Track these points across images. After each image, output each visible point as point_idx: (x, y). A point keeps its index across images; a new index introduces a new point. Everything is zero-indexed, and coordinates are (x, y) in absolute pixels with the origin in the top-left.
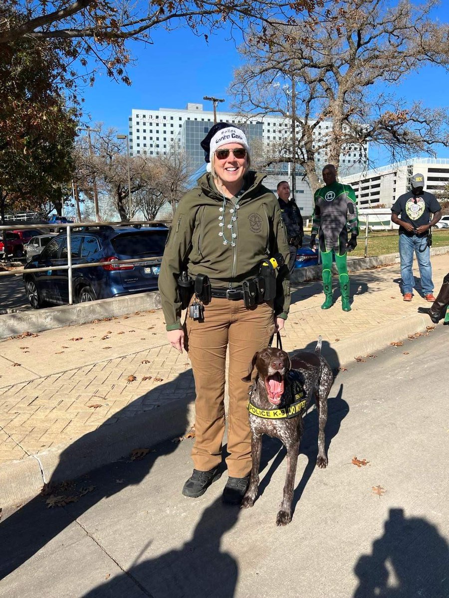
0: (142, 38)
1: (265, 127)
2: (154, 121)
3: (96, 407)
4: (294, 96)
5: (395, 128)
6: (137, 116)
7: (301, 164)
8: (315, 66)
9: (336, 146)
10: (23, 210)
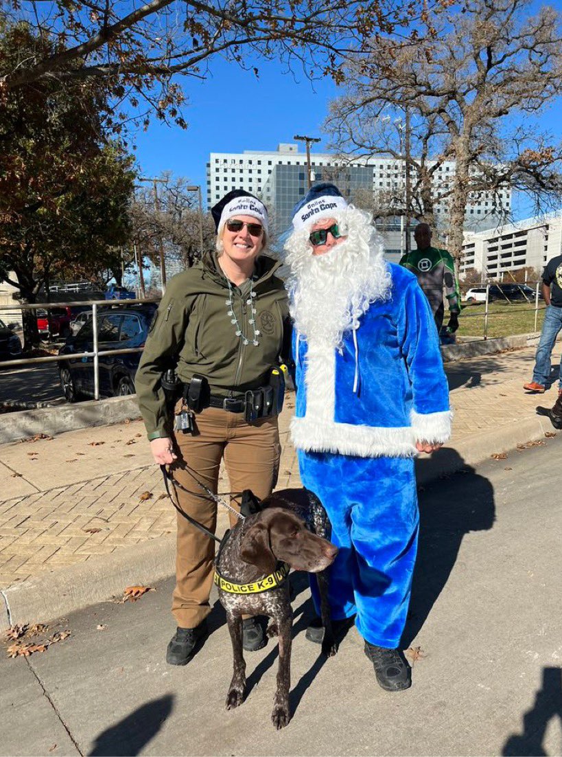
0: (192, 72)
1: (376, 171)
2: (238, 166)
3: (94, 531)
4: (409, 132)
5: (538, 170)
6: (217, 161)
7: (416, 218)
8: (432, 94)
9: (460, 194)
10: (76, 279)
